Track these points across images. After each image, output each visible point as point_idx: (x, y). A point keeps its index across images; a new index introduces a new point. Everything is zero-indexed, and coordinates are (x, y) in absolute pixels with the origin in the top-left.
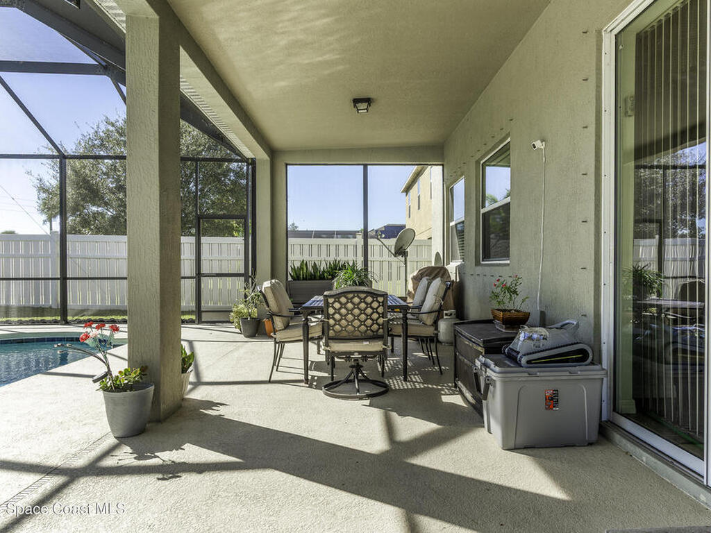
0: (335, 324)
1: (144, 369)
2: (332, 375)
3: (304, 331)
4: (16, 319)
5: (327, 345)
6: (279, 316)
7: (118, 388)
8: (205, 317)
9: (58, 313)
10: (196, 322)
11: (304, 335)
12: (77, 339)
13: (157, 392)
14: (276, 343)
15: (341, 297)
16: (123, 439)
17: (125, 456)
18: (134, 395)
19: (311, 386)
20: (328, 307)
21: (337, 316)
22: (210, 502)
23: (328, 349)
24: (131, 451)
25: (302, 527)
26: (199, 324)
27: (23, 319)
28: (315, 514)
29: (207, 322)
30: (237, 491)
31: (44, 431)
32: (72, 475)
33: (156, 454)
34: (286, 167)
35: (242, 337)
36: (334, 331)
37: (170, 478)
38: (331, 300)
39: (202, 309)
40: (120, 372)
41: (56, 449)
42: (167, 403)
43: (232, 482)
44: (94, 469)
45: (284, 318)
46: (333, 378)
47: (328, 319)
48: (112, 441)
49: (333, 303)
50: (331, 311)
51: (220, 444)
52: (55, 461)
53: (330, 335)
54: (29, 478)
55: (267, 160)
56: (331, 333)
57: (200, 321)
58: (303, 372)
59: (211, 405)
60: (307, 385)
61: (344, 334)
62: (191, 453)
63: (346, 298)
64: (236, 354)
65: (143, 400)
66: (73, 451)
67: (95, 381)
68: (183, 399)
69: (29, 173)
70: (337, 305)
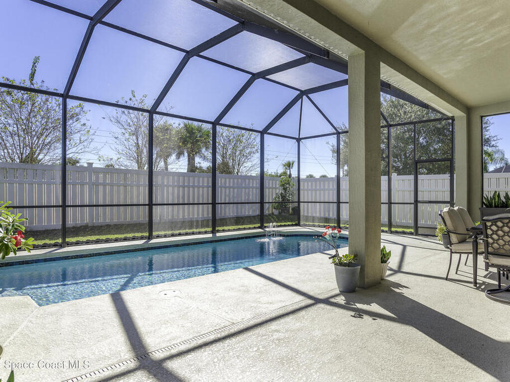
0: (494, 243)
1: (356, 256)
2: (500, 283)
3: (473, 246)
4: (317, 224)
5: (486, 258)
6: (454, 233)
7: (341, 264)
8: (420, 231)
9: (336, 222)
10: (415, 234)
11: (473, 249)
12: (321, 236)
13: (362, 270)
14: (452, 252)
15: (497, 222)
16: (342, 292)
17: (341, 300)
18: (348, 269)
19: (478, 288)
20: (486, 229)
21: (495, 237)
22: (372, 335)
23: (487, 261)
24: (344, 299)
25: (418, 365)
26: (416, 235)
27: (321, 224)
28: (430, 362)
29: (422, 235)
30: (389, 335)
31: (310, 280)
32: (317, 301)
33: (356, 304)
34: (482, 119)
35: (443, 247)
36: (493, 248)
37: (357, 317)
38: (489, 224)
39: (419, 226)
40: (343, 256)
41: (312, 290)
42: (369, 278)
43: (389, 330)
44: (327, 301)
45: (458, 235)
46: (500, 286)
47: (487, 238)
48: (337, 292)
49: (490, 226)
50: (489, 232)
51: (393, 308)
52: (311, 294)
53: (489, 251)
54: (301, 298)
55: (464, 116)
56: (490, 249)
57: (417, 234)
58: (472, 276)
59: (398, 285)
60: (475, 288)
61: (502, 251)
62: (375, 308)
63: (503, 223)
64: (432, 258)
65: (353, 273)
66: (319, 292)
67: (330, 258)
68: (382, 279)
69: (328, 143)
70: (494, 228)
